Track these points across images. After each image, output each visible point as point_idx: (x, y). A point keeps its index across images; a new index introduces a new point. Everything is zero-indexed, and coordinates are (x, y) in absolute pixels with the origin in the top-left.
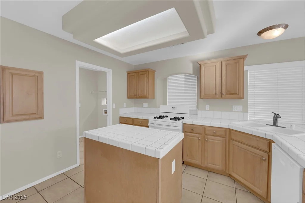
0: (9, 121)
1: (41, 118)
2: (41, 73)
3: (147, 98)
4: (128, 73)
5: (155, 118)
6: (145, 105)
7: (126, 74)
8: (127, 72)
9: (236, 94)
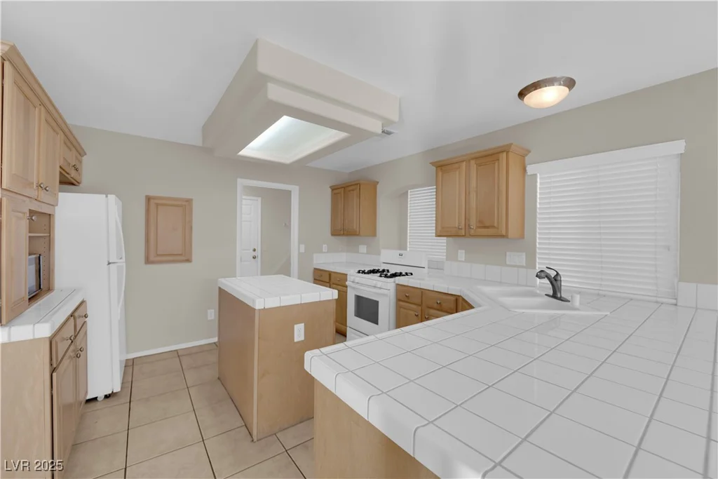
0: (153, 262)
1: (189, 260)
2: (189, 201)
3: (358, 235)
4: (334, 189)
5: (359, 272)
6: (363, 249)
7: (330, 190)
8: (330, 187)
9: (493, 227)
